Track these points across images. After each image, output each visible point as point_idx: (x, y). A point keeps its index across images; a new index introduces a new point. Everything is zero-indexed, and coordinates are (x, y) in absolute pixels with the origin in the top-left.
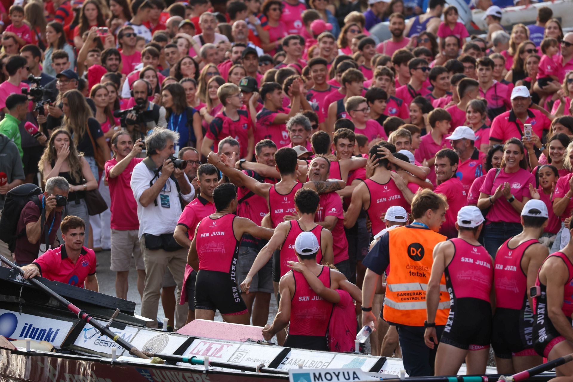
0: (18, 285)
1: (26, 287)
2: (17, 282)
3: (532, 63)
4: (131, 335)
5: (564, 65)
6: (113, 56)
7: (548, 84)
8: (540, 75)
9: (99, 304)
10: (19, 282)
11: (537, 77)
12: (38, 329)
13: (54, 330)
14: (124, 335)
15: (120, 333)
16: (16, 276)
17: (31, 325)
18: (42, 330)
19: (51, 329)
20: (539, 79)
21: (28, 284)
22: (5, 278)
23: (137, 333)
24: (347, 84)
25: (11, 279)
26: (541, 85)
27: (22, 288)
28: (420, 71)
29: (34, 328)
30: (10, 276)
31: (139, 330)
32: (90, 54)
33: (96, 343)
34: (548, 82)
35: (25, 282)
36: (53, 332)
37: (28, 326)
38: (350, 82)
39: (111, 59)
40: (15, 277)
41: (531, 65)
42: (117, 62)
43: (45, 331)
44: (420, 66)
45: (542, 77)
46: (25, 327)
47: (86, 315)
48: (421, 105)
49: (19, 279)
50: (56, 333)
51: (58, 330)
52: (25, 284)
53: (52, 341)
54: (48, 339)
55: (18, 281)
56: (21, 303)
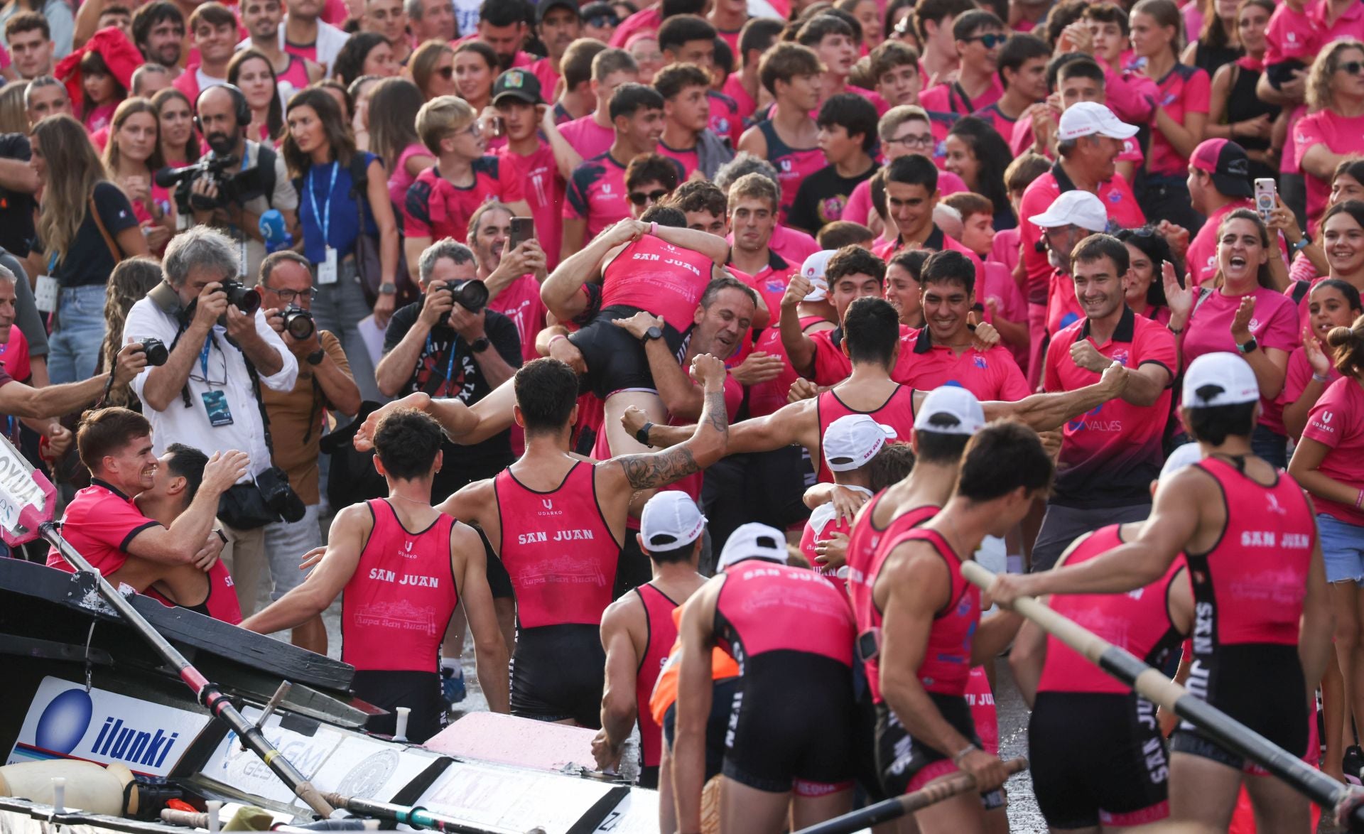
0: (88, 616)
1: (103, 621)
2: (85, 609)
3: (1252, 22)
4: (324, 751)
5: (1330, 24)
6: (166, 24)
7: (1293, 78)
8: (1273, 54)
9: (271, 669)
10: (90, 610)
11: (1265, 62)
12: (133, 732)
13: (167, 735)
14: (309, 750)
15: (302, 744)
16: (83, 594)
17: (119, 722)
18: (141, 734)
19: (160, 732)
20: (1270, 67)
21: (111, 614)
22: (56, 599)
23: (337, 746)
24: (778, 83)
25: (72, 601)
26: (1274, 80)
27: (93, 624)
28: (978, 46)
29: (125, 730)
30: (70, 594)
31: (343, 738)
32: (105, 19)
33: (248, 770)
34: (1295, 72)
35: (105, 610)
36: (164, 739)
37: (113, 724)
38: (786, 78)
39: (164, 31)
40: (81, 596)
41: (1251, 28)
42: (178, 39)
43: (148, 736)
44: (978, 33)
45: (1276, 60)
46: (106, 727)
47: (214, 696)
48: (973, 138)
49: (90, 601)
50: (171, 742)
51: (175, 735)
52: (105, 615)
53: (158, 765)
54: (149, 759)
55: (88, 607)
56: (89, 664)
